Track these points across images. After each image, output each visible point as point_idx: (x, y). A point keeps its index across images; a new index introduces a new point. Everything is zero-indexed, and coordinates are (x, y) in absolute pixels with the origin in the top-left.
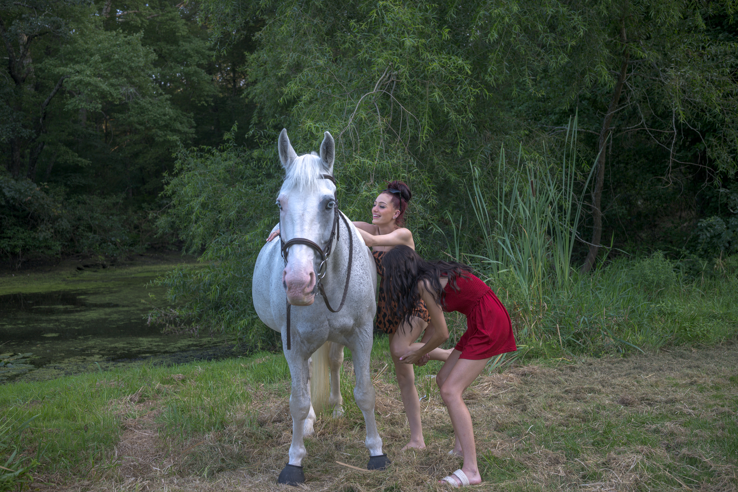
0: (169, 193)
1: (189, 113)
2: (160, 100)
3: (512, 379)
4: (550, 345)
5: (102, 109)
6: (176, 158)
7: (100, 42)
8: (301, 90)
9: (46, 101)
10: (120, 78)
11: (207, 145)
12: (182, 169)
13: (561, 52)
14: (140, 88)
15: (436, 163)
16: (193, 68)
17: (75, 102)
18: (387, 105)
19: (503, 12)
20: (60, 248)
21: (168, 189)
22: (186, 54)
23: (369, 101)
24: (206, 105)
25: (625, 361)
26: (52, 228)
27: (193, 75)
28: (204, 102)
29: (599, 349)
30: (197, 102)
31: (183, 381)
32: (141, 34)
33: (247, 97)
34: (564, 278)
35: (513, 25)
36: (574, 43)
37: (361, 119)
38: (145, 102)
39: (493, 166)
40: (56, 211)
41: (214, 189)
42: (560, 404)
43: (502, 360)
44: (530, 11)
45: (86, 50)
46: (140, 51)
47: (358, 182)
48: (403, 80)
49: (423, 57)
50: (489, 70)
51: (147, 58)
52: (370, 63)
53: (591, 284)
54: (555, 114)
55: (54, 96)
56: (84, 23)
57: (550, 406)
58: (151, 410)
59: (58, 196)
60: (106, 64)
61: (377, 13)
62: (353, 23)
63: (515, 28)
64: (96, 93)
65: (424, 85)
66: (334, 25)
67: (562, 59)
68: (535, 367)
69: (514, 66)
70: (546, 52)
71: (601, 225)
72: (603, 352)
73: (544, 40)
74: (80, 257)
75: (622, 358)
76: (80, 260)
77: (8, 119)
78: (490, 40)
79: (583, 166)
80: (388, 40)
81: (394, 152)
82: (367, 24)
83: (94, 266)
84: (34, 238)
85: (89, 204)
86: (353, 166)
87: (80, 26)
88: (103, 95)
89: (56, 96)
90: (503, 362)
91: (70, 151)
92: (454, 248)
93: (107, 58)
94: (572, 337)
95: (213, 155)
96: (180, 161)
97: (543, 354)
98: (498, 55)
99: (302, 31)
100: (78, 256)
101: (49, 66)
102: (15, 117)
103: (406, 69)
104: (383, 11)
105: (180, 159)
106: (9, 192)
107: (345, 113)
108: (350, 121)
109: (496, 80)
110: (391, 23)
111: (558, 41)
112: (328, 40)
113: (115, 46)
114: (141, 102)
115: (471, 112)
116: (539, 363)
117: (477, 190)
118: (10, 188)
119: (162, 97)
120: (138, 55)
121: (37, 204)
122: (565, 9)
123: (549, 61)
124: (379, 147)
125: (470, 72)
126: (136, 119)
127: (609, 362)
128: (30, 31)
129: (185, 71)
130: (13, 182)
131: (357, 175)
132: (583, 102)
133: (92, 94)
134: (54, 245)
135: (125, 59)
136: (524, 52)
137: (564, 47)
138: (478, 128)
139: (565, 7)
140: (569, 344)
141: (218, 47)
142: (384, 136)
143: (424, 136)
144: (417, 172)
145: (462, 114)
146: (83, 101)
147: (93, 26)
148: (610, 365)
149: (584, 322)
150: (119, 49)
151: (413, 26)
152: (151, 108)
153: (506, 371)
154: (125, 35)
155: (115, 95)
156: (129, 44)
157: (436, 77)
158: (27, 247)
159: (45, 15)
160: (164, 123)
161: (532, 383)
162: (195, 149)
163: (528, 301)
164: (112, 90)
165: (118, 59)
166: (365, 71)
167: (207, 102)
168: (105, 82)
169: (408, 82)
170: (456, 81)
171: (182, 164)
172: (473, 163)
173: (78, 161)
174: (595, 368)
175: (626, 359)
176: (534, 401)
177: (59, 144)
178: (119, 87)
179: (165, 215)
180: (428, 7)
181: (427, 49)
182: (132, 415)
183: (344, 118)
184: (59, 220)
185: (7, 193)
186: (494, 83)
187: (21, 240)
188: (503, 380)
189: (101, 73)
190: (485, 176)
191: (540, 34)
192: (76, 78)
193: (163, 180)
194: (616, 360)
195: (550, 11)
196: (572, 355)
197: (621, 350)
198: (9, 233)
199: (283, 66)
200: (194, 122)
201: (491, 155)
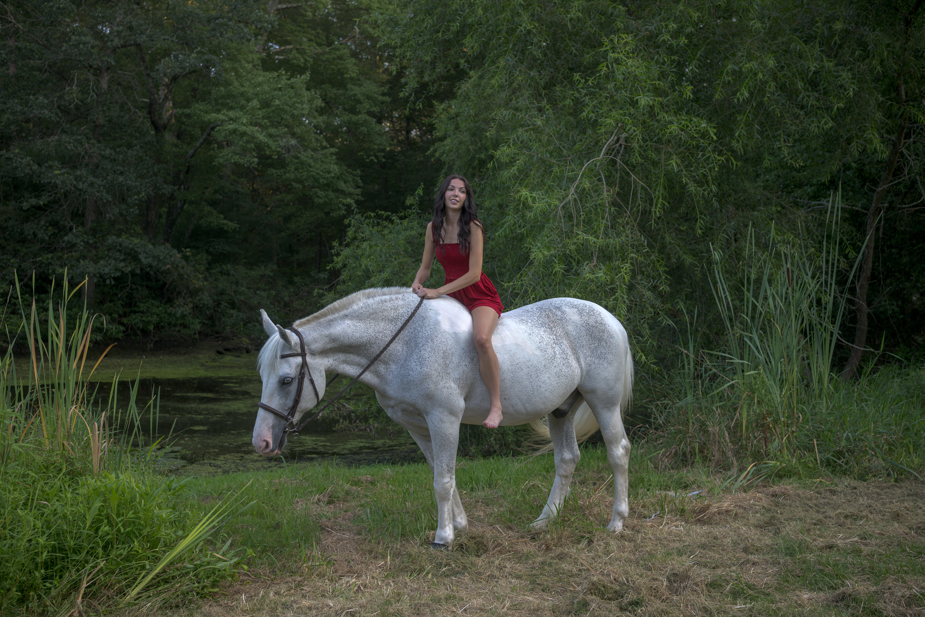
0: (338, 266)
1: (356, 170)
2: (324, 155)
3: (761, 499)
4: (805, 462)
5: (258, 164)
6: (349, 225)
7: (260, 84)
8: (514, 154)
9: (191, 152)
10: (280, 128)
11: (385, 211)
12: (355, 238)
13: (826, 115)
14: (301, 139)
15: (668, 242)
16: (363, 117)
17: (228, 155)
18: (614, 172)
19: (756, 66)
20: (198, 327)
21: (338, 261)
22: (355, 99)
23: (594, 168)
24: (376, 161)
25: (897, 487)
26: (191, 302)
27: (362, 125)
28: (373, 158)
29: (866, 471)
30: (365, 157)
31: (373, 483)
32: (307, 76)
33: (433, 155)
34: (822, 384)
35: (767, 82)
36: (841, 105)
37: (584, 189)
38: (306, 157)
39: (736, 248)
40: (198, 284)
41: (401, 263)
42: (819, 530)
43: (748, 477)
44: (789, 65)
45: (242, 94)
46: (304, 96)
47: (578, 263)
48: (635, 145)
49: (659, 118)
50: (737, 134)
51: (311, 104)
52: (595, 124)
53: (856, 395)
54: (811, 186)
55: (200, 147)
56: (240, 62)
57: (809, 530)
58: (345, 511)
59: (199, 264)
60: (264, 110)
61: (607, 66)
62: (578, 77)
63: (770, 85)
64: (252, 145)
65: (658, 151)
66: (553, 77)
67: (826, 123)
68: (788, 487)
69: (767, 130)
70: (806, 114)
71: (866, 324)
72: (870, 475)
73: (805, 100)
74: (220, 339)
75: (893, 483)
76: (220, 342)
77: (148, 172)
78: (738, 99)
79: (847, 252)
80: (617, 97)
81: (622, 229)
82: (595, 79)
83: (237, 350)
84: (170, 314)
85: (233, 276)
86: (575, 243)
87: (236, 65)
88: (259, 148)
89: (203, 146)
90: (748, 480)
91: (215, 212)
92: (688, 343)
93: (266, 104)
94: (833, 456)
95: (392, 222)
96: (354, 229)
97: (797, 474)
98: (748, 116)
99: (515, 85)
100: (218, 337)
101: (199, 112)
102: (156, 170)
103: (638, 132)
104: (614, 64)
105: (354, 226)
106: (146, 258)
107: (564, 182)
108: (572, 190)
109: (745, 146)
110: (621, 77)
111: (822, 102)
112: (546, 94)
113: (275, 90)
114: (302, 157)
115: (714, 184)
116: (792, 483)
117: (719, 276)
118: (147, 254)
119: (326, 150)
120: (301, 101)
121: (176, 274)
122: (831, 64)
123: (810, 125)
124: (604, 221)
125: (715, 138)
126: (292, 176)
127: (877, 487)
128: (180, 70)
129: (353, 119)
130: (150, 246)
131: (578, 253)
132: (848, 173)
133: (248, 145)
134: (193, 324)
135: (287, 105)
136: (779, 115)
137: (829, 109)
138: (720, 202)
139: (831, 61)
140: (828, 463)
141: (412, 98)
142: (610, 209)
143: (657, 210)
144: (647, 252)
145: (703, 186)
146: (237, 154)
147: (250, 66)
148: (878, 490)
149: (848, 439)
150: (280, 93)
151: (649, 82)
152: (313, 164)
153: (753, 490)
154: (288, 77)
155: (274, 147)
156: (292, 88)
157: (673, 141)
158: (162, 324)
159: (197, 53)
160: (325, 182)
161: (784, 505)
162: (372, 214)
163: (780, 410)
164: (271, 142)
165: (278, 105)
166: (589, 131)
167: (377, 157)
168: (262, 132)
169: (640, 147)
170: (698, 147)
171: (355, 232)
172: (713, 244)
173: (224, 224)
174: (860, 493)
175: (898, 485)
176: (789, 524)
177: (203, 203)
178: (278, 138)
179: (333, 292)
180: (666, 60)
181: (663, 108)
182: (325, 516)
183: (564, 188)
184: (200, 293)
185: (143, 260)
186: (742, 149)
187: (155, 316)
188: (750, 500)
189: (259, 121)
190: (727, 260)
191: (800, 93)
192: (230, 126)
193: (333, 251)
194: (885, 485)
195: (813, 66)
196: (832, 476)
197: (892, 473)
198: (143, 307)
199: (492, 124)
200: (360, 181)
201: (735, 235)
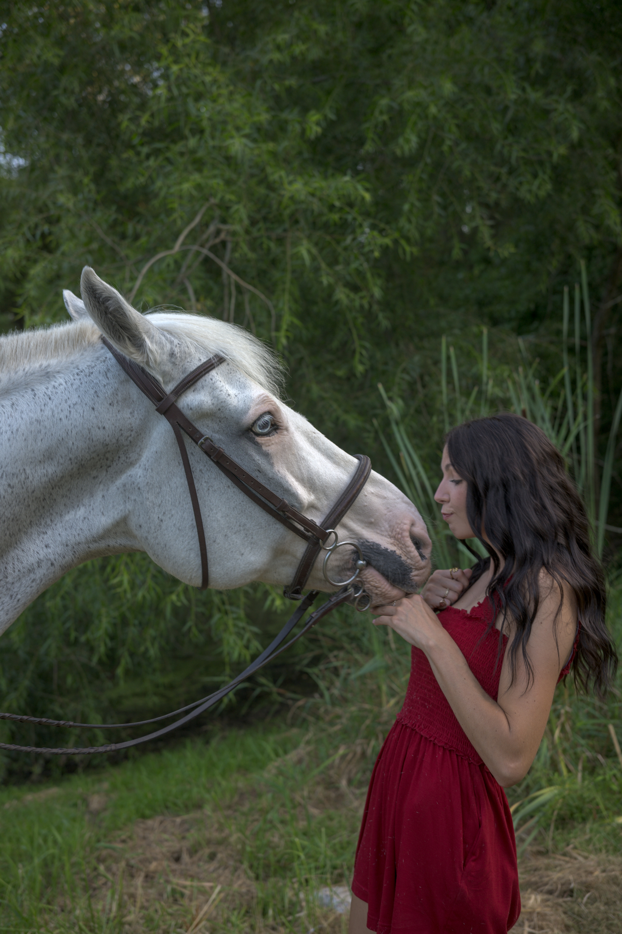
19: (425, 96)
48: (238, 228)
63: (450, 128)
73: (506, 151)
78: (402, 149)
80: (201, 154)
98: (421, 179)
117: (402, 440)
123: (517, 189)
136: (469, 175)
143: (282, 335)
145: (361, 292)
172: (387, 390)
186: (417, 234)
190: (412, 416)
201: (422, 377)
